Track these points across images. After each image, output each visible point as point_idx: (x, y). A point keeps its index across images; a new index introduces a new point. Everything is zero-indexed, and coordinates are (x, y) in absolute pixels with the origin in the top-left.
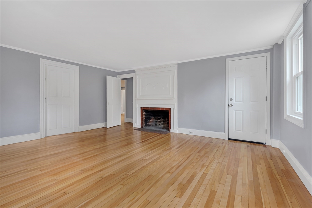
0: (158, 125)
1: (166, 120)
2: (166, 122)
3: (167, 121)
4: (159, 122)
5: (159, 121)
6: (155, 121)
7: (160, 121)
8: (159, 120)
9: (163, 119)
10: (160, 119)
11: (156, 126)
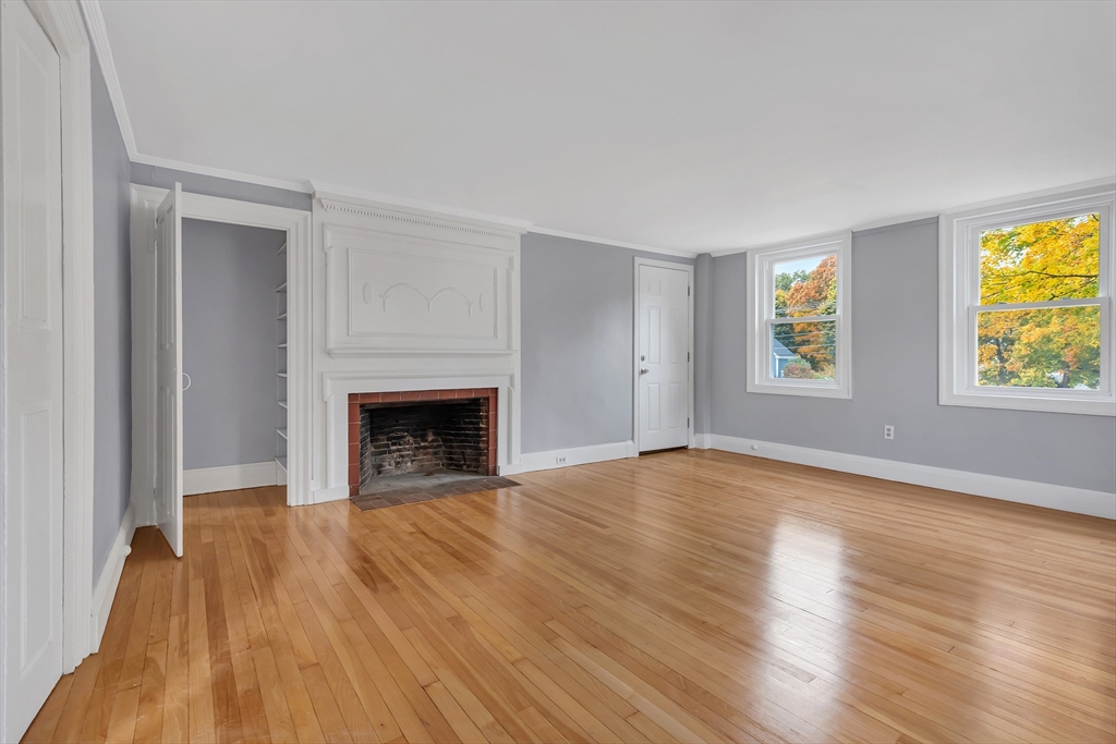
0: (388, 467)
1: (430, 439)
2: (425, 448)
3: (433, 441)
4: (395, 455)
5: (395, 448)
6: (373, 454)
7: (398, 450)
8: (394, 444)
9: (414, 437)
10: (397, 440)
11: (379, 473)
